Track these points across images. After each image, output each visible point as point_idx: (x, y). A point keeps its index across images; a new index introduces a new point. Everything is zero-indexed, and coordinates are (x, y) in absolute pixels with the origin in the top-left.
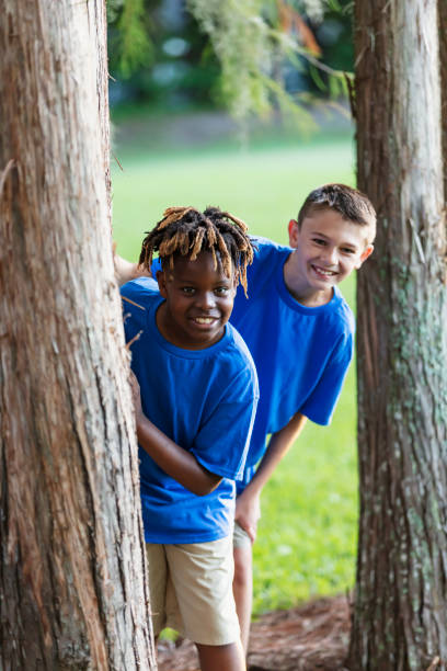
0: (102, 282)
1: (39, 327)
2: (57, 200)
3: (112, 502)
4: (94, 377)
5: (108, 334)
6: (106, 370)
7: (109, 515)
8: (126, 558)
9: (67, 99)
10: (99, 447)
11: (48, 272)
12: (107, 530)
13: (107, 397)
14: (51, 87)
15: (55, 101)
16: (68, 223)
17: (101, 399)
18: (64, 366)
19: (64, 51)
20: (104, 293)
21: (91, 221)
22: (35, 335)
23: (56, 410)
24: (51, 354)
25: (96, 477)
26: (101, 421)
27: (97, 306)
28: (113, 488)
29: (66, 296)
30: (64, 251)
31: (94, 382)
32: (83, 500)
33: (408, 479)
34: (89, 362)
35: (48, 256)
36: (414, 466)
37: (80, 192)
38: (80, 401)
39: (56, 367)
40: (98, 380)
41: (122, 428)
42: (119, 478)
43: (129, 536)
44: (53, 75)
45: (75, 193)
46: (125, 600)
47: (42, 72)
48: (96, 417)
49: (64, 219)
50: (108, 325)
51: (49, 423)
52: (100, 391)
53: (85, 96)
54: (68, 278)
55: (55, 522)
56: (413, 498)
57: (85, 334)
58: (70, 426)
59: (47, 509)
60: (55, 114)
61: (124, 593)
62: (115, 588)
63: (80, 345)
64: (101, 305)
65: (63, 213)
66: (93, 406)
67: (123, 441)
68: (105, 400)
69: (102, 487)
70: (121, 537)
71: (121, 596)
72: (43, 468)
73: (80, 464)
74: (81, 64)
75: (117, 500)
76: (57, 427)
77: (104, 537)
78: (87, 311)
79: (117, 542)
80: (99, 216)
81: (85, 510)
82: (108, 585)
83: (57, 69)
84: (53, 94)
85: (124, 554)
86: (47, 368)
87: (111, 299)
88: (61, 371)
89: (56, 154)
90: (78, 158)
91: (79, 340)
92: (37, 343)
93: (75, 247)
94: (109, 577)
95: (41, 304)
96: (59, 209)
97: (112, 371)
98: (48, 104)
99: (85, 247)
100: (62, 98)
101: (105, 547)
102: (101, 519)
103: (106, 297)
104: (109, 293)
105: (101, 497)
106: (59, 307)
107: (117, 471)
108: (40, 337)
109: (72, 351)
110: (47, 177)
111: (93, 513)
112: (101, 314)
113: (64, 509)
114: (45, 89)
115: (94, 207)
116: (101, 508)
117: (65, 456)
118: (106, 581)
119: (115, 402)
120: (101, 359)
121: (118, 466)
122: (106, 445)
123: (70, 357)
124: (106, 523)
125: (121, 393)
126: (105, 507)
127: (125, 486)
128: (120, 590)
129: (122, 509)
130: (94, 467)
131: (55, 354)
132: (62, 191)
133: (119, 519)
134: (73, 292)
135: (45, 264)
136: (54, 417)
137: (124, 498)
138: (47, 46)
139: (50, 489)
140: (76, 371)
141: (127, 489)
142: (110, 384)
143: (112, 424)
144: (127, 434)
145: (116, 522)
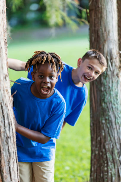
0: (3, 74)
3: (7, 148)
5: (5, 92)
6: (5, 104)
7: (6, 152)
8: (12, 166)
10: (2, 129)
12: (5, 157)
13: (5, 113)
17: (3, 113)
20: (4, 78)
26: (3, 121)
28: (7, 143)
33: (107, 143)
36: (109, 138)
40: (2, 107)
41: (10, 123)
42: (9, 140)
43: (13, 159)
46: (11, 180)
50: (5, 89)
52: (3, 111)
56: (109, 149)
61: (11, 178)
62: (8, 177)
64: (3, 82)
67: (10, 127)
68: (4, 114)
69: (3, 143)
70: (10, 159)
71: (10, 179)
75: (8, 147)
77: (4, 159)
79: (8, 161)
80: (2, 53)
82: (5, 175)
85: (11, 165)
87: (6, 80)
94: (6, 173)
97: (7, 105)
101: (5, 162)
102: (3, 153)
103: (5, 79)
104: (5, 78)
105: (3, 146)
107: (8, 137)
111: (0, 151)
112: (3, 85)
116: (3, 150)
118: (5, 174)
119: (8, 114)
120: (3, 100)
121: (9, 136)
122: (5, 129)
124: (5, 154)
125: (10, 111)
127: (11, 142)
128: (9, 177)
129: (10, 150)
133: (9, 153)
137: (11, 146)
141: (12, 143)
142: (6, 108)
143: (6, 122)
144: (12, 125)
145: (8, 154)
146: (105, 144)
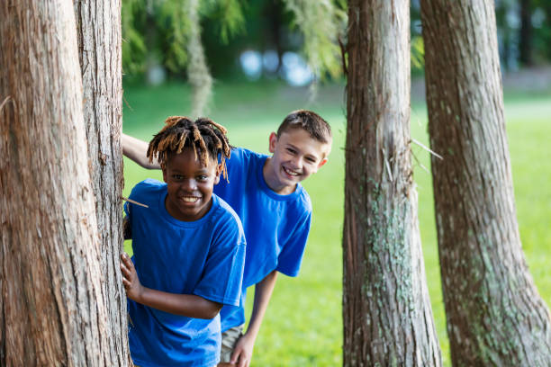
0: (77, 186)
1: (28, 218)
2: (42, 126)
3: (81, 347)
4: (68, 255)
5: (82, 225)
6: (78, 251)
7: (79, 356)
9: (51, 53)
10: (71, 306)
11: (35, 178)
13: (79, 270)
14: (39, 44)
15: (41, 54)
16: (50, 143)
17: (74, 272)
18: (46, 248)
19: (49, 18)
20: (78, 194)
21: (69, 142)
22: (25, 224)
23: (40, 278)
24: (36, 238)
25: (69, 328)
26: (74, 288)
27: (73, 204)
28: (83, 337)
29: (48, 196)
30: (47, 163)
31: (69, 259)
32: (59, 345)
33: (376, 341)
34: (65, 245)
35: (35, 167)
36: (380, 331)
37: (60, 121)
38: (57, 273)
39: (39, 248)
40: (72, 258)
41: (91, 293)
42: (88, 330)
44: (40, 35)
45: (57, 121)
47: (32, 33)
48: (69, 284)
49: (47, 140)
50: (81, 218)
51: (34, 288)
52: (73, 266)
53: (66, 51)
54: (50, 183)
55: (38, 360)
56: (379, 354)
57: (62, 224)
58: (49, 291)
59: (31, 350)
60: (41, 63)
63: (58, 232)
64: (76, 203)
65: (46, 136)
66: (67, 276)
67: (92, 303)
68: (77, 272)
69: (73, 336)
72: (29, 320)
73: (57, 318)
74: (64, 28)
75: (85, 346)
76: (40, 291)
78: (64, 207)
80: (76, 138)
81: (60, 352)
83: (44, 30)
84: (40, 49)
86: (33, 248)
87: (84, 199)
88: (44, 251)
89: (41, 92)
90: (59, 96)
91: (57, 228)
92: (26, 230)
93: (55, 161)
95: (29, 201)
96: (43, 133)
97: (84, 252)
98: (36, 56)
99: (63, 160)
100: (47, 52)
102: (72, 359)
103: (80, 197)
104: (83, 195)
105: (72, 343)
106: (43, 203)
107: (86, 324)
108: (28, 225)
109: (52, 236)
110: (35, 109)
111: (67, 355)
112: (76, 209)
113: (44, 350)
114: (34, 46)
115: (71, 131)
116: (73, 351)
117: (45, 312)
119: (85, 274)
120: (74, 242)
121: (87, 320)
122: (77, 306)
123: (50, 241)
124: (76, 361)
125: (91, 268)
126: (75, 350)
127: (92, 336)
129: (90, 352)
130: (67, 321)
131: (39, 238)
132: (47, 121)
133: (87, 359)
134: (53, 193)
135: (32, 172)
136: (38, 283)
137: (91, 344)
138: (36, 14)
139: (34, 336)
140: (55, 251)
141: (94, 337)
142: (82, 260)
143: (82, 290)
144: (95, 298)
145: (84, 362)
146: (372, 345)
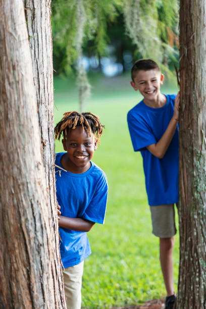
0: (34, 162)
1: (6, 181)
2: (13, 126)
3: (38, 258)
4: (30, 203)
5: (37, 185)
6: (36, 201)
7: (37, 264)
8: (45, 283)
9: (18, 82)
10: (32, 235)
11: (10, 157)
12: (36, 271)
13: (36, 212)
14: (11, 77)
15: (13, 82)
16: (19, 136)
17: (33, 213)
18: (17, 199)
19: (17, 61)
20: (35, 167)
21: (30, 136)
22: (4, 185)
23: (13, 218)
24: (11, 194)
25: (31, 248)
26: (33, 223)
27: (32, 172)
28: (39, 253)
29: (18, 168)
30: (17, 149)
31: (30, 206)
32: (25, 258)
33: (200, 245)
34: (28, 197)
35: (10, 151)
36: (202, 239)
37: (24, 123)
38: (24, 214)
39: (13, 200)
40: (32, 205)
41: (43, 226)
42: (42, 248)
43: (46, 273)
44: (12, 71)
45: (22, 123)
46: (44, 301)
47: (7, 70)
48: (31, 221)
49: (17, 135)
50: (37, 181)
51: (10, 223)
52: (33, 210)
53: (27, 80)
54: (18, 160)
55: (13, 267)
56: (202, 252)
57: (26, 185)
58: (19, 225)
59: (9, 261)
60: (12, 88)
61: (44, 299)
62: (39, 297)
63: (24, 190)
64: (34, 172)
65: (16, 132)
66: (30, 216)
67: (44, 232)
68: (35, 214)
69: (33, 252)
70: (43, 274)
71: (42, 300)
72: (7, 243)
73: (24, 241)
74: (25, 67)
75: (41, 258)
76: (13, 226)
77: (34, 274)
78: (27, 175)
79: (40, 276)
80: (34, 133)
81: (26, 262)
82: (36, 295)
83: (14, 68)
84: (12, 79)
85: (44, 282)
86: (9, 200)
87: (39, 169)
88: (15, 201)
89: (13, 106)
90: (23, 108)
91: (23, 188)
92: (5, 189)
93: (22, 147)
94: (37, 291)
95: (6, 171)
96: (14, 130)
97: (39, 202)
98: (10, 84)
99: (26, 147)
100: (16, 81)
101: (35, 278)
102: (33, 266)
103: (37, 168)
104: (38, 167)
105: (33, 256)
106: (15, 173)
107: (41, 245)
108: (6, 186)
109: (20, 192)
110: (9, 116)
111: (29, 263)
112: (34, 176)
113: (16, 261)
114: (8, 78)
115: (31, 129)
116: (33, 261)
117: (17, 238)
118: (35, 293)
119: (40, 215)
120: (33, 196)
121: (41, 243)
122: (36, 234)
123: (19, 195)
124: (35, 267)
125: (43, 210)
126: (35, 261)
127: (44, 252)
128: (42, 297)
129: (43, 261)
130: (30, 243)
131: (12, 194)
132: (16, 123)
133: (41, 266)
134: (20, 166)
135: (8, 154)
136: (12, 221)
137: (44, 256)
138: (9, 59)
139: (10, 253)
140: (22, 201)
141: (46, 252)
142: (38, 207)
143: (38, 224)
144: (46, 229)
145: (40, 268)
146: (197, 247)
